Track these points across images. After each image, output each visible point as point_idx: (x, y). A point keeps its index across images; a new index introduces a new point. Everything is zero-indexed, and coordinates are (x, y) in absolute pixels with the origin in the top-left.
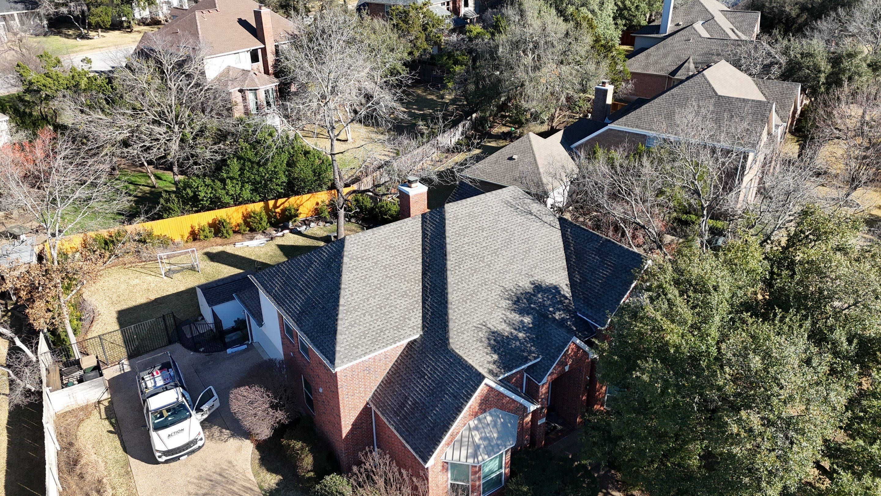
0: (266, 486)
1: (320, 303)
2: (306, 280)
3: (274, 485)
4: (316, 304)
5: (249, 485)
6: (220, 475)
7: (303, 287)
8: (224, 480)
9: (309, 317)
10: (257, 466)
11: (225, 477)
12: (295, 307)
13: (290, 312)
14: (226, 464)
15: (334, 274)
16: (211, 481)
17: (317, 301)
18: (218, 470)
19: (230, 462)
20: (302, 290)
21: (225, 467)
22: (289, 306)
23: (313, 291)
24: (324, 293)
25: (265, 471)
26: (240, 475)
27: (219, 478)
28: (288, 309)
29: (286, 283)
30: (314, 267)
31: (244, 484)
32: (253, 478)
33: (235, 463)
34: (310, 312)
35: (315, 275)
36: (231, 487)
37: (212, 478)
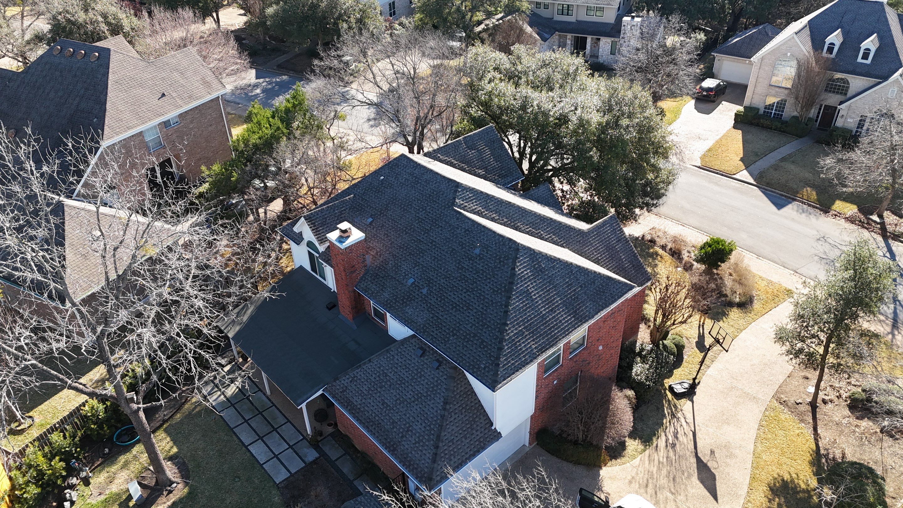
0: (641, 447)
1: (575, 290)
2: (542, 303)
3: (637, 441)
4: (574, 295)
5: (647, 459)
6: (647, 486)
7: (548, 308)
8: (650, 481)
9: (584, 305)
10: (623, 459)
11: (648, 480)
12: (565, 323)
13: (568, 329)
14: (633, 485)
15: (553, 267)
16: (656, 493)
17: (572, 292)
18: (642, 491)
19: (630, 482)
20: (551, 310)
21: (638, 486)
22: (562, 329)
23: (559, 296)
24: (567, 282)
25: (626, 452)
26: (640, 469)
27: (650, 485)
28: (565, 332)
29: (533, 332)
30: (533, 289)
31: (647, 462)
32: (638, 459)
33: (629, 477)
34: (579, 304)
35: (542, 290)
36: (654, 472)
37: (654, 493)
